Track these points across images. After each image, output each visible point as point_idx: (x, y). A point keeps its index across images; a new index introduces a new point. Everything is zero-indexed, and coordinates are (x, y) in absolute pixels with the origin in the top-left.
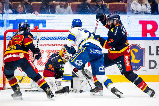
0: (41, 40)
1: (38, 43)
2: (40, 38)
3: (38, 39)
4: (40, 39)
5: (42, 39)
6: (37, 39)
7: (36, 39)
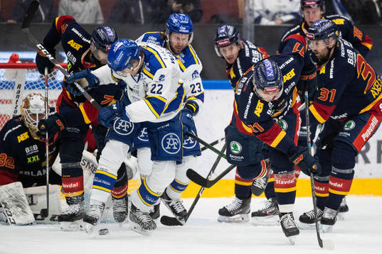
0: (25, 88)
1: (18, 96)
2: (23, 85)
3: (19, 86)
4: (22, 87)
5: (28, 86)
6: (16, 86)
7: (13, 88)
